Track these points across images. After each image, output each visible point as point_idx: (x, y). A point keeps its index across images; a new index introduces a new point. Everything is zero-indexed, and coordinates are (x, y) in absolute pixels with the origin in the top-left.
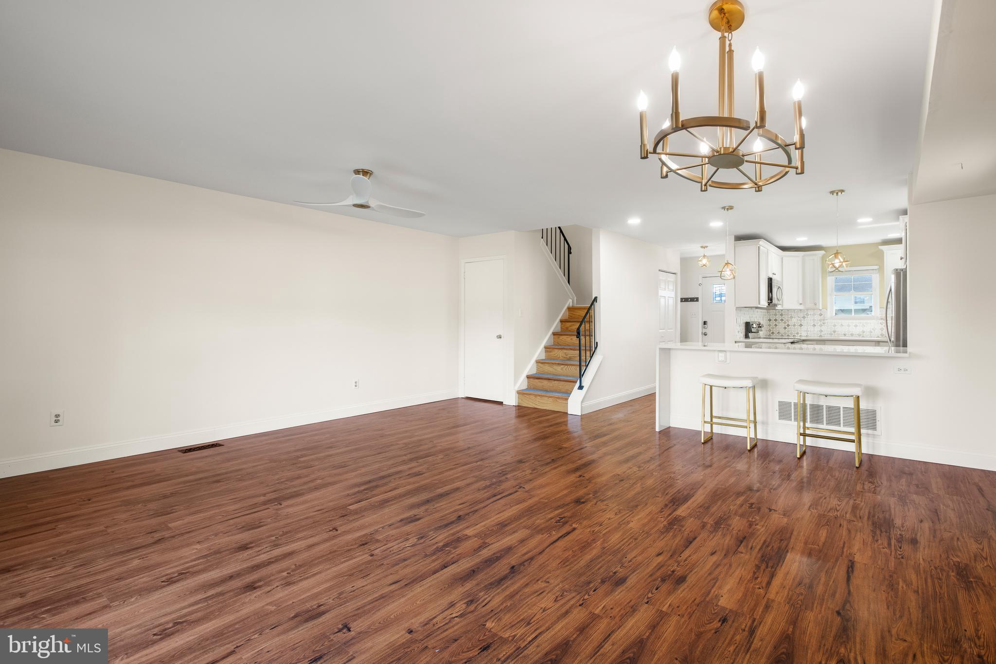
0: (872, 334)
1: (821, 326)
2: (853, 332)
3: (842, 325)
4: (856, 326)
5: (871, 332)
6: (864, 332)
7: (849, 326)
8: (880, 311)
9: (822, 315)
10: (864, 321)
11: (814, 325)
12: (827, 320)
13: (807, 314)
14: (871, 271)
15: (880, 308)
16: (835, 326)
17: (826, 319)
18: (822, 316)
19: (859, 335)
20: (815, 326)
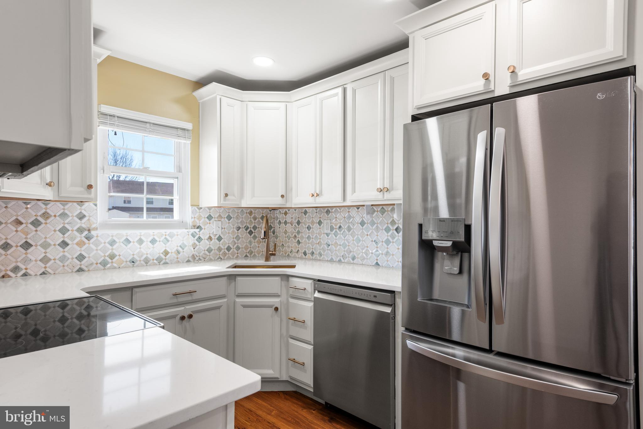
0: (179, 256)
1: (80, 244)
2: (149, 256)
3: (128, 241)
4: (153, 241)
5: (178, 252)
6: (166, 253)
7: (141, 241)
8: (193, 212)
9: (84, 216)
10: (168, 231)
11: (64, 244)
12: (96, 229)
13: (46, 215)
14: (180, 132)
15: (192, 205)
16: (112, 243)
17: (94, 226)
18: (85, 220)
19: (159, 260)
20: (67, 244)
